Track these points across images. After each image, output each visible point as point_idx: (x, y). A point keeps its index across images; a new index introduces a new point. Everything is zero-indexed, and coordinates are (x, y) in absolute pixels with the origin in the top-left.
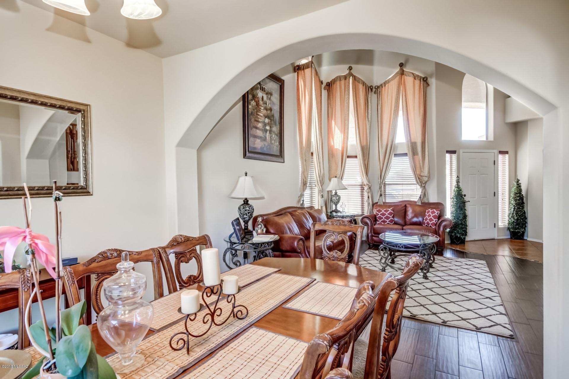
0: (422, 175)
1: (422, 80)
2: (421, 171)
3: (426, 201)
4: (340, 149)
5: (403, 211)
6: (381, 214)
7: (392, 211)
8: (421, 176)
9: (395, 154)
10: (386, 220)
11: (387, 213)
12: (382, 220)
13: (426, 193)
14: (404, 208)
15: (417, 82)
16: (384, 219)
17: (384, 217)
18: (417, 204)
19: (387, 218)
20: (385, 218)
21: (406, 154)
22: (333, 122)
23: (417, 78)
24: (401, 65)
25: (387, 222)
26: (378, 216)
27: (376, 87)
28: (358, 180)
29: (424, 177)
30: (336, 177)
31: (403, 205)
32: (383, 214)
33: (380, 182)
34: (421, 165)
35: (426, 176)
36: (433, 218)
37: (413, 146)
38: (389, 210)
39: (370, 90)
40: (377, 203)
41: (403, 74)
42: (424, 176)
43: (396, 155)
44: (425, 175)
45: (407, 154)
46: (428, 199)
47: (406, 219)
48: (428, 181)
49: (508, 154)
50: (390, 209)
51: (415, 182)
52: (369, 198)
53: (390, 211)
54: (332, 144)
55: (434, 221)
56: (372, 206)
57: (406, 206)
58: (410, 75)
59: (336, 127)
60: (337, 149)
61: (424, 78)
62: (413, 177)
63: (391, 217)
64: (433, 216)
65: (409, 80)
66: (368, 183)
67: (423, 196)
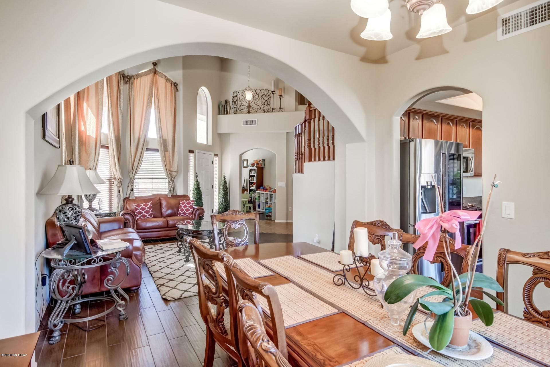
0: (171, 170)
1: (173, 84)
2: (171, 166)
3: (175, 194)
4: (94, 137)
5: (159, 204)
6: (140, 209)
7: (151, 205)
8: (171, 171)
9: (146, 149)
10: (146, 214)
11: (147, 208)
12: (142, 215)
13: (175, 188)
14: (159, 201)
15: (169, 85)
16: (144, 213)
17: (143, 212)
18: (168, 196)
19: (147, 212)
20: (145, 212)
21: (157, 150)
22: (85, 105)
23: (168, 81)
24: (154, 64)
25: (147, 216)
26: (138, 211)
27: (128, 77)
29: (173, 172)
30: (90, 169)
31: (158, 198)
32: (143, 209)
33: (131, 176)
34: (171, 161)
35: (175, 171)
36: (189, 209)
37: (164, 143)
38: (148, 204)
39: (122, 78)
40: (128, 198)
41: (156, 73)
42: (173, 171)
43: (147, 150)
44: (175, 170)
45: (158, 149)
46: (176, 192)
47: (162, 212)
48: (176, 175)
49: (218, 156)
50: (149, 203)
51: (165, 177)
52: (119, 192)
53: (150, 205)
54: (83, 128)
55: (191, 211)
56: (123, 201)
57: (160, 199)
58: (162, 76)
59: (89, 110)
60: (89, 136)
61: (174, 84)
62: (164, 171)
63: (151, 210)
64: (189, 207)
65: (161, 81)
66: (120, 177)
67: (173, 189)
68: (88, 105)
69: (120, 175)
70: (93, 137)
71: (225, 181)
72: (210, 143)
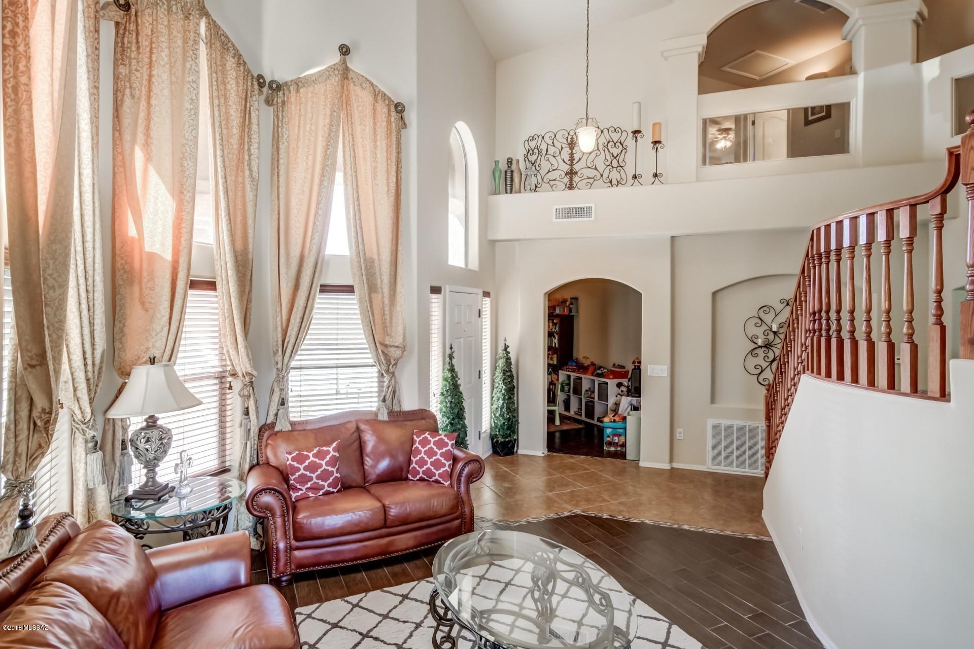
0: (387, 342)
1: (393, 108)
2: (386, 333)
3: (396, 409)
4: (168, 256)
5: (356, 444)
6: (305, 469)
7: (337, 454)
8: (386, 346)
9: (321, 286)
10: (321, 482)
11: (323, 463)
12: (309, 485)
13: (397, 389)
14: (356, 434)
15: (382, 109)
16: (315, 480)
17: (314, 476)
18: (380, 418)
19: (324, 476)
20: (318, 477)
21: (349, 289)
22: (139, 155)
23: (379, 98)
24: (344, 50)
25: (323, 487)
26: (297, 474)
27: (274, 86)
28: (206, 362)
29: (392, 349)
30: (152, 361)
31: (352, 427)
32: (313, 467)
33: (280, 365)
34: (387, 317)
35: (397, 347)
36: (443, 460)
37: (368, 268)
38: (328, 452)
39: (256, 86)
40: (273, 425)
41: (347, 78)
42: (391, 346)
43: (324, 289)
44: (397, 344)
45: (352, 287)
46: (399, 403)
47: (366, 467)
48: (401, 357)
49: (489, 297)
50: (331, 449)
51: (371, 361)
52: (247, 413)
53: (332, 453)
54: (132, 232)
55: (447, 468)
56: (256, 438)
57: (358, 429)
58: (364, 85)
59: (152, 172)
60: (152, 256)
61: (396, 106)
62: (366, 346)
63: (334, 470)
64: (442, 455)
65: (361, 99)
66: (249, 370)
67: (390, 396)
68: (148, 159)
69: (248, 366)
70: (161, 258)
71: (508, 359)
72: (474, 264)
